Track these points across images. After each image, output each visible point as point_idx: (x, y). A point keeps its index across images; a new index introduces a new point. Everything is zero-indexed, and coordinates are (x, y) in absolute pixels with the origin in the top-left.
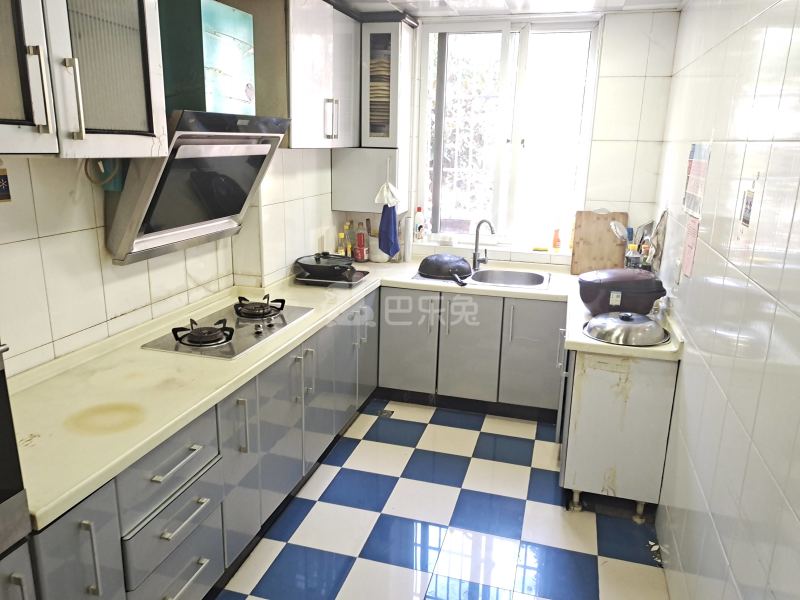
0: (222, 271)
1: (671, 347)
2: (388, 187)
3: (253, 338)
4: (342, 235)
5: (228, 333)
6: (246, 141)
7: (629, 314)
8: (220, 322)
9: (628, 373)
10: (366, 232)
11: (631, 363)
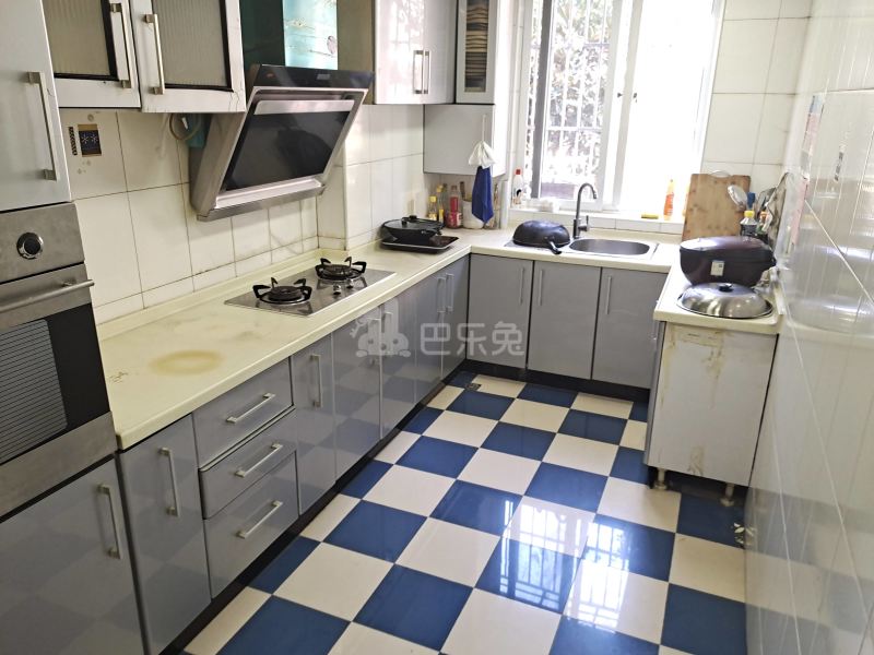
0: (307, 232)
1: (771, 320)
2: (483, 148)
3: (331, 298)
4: (434, 199)
5: (306, 292)
6: (328, 96)
7: (729, 285)
8: (299, 282)
9: (722, 347)
10: (459, 196)
11: (725, 336)
